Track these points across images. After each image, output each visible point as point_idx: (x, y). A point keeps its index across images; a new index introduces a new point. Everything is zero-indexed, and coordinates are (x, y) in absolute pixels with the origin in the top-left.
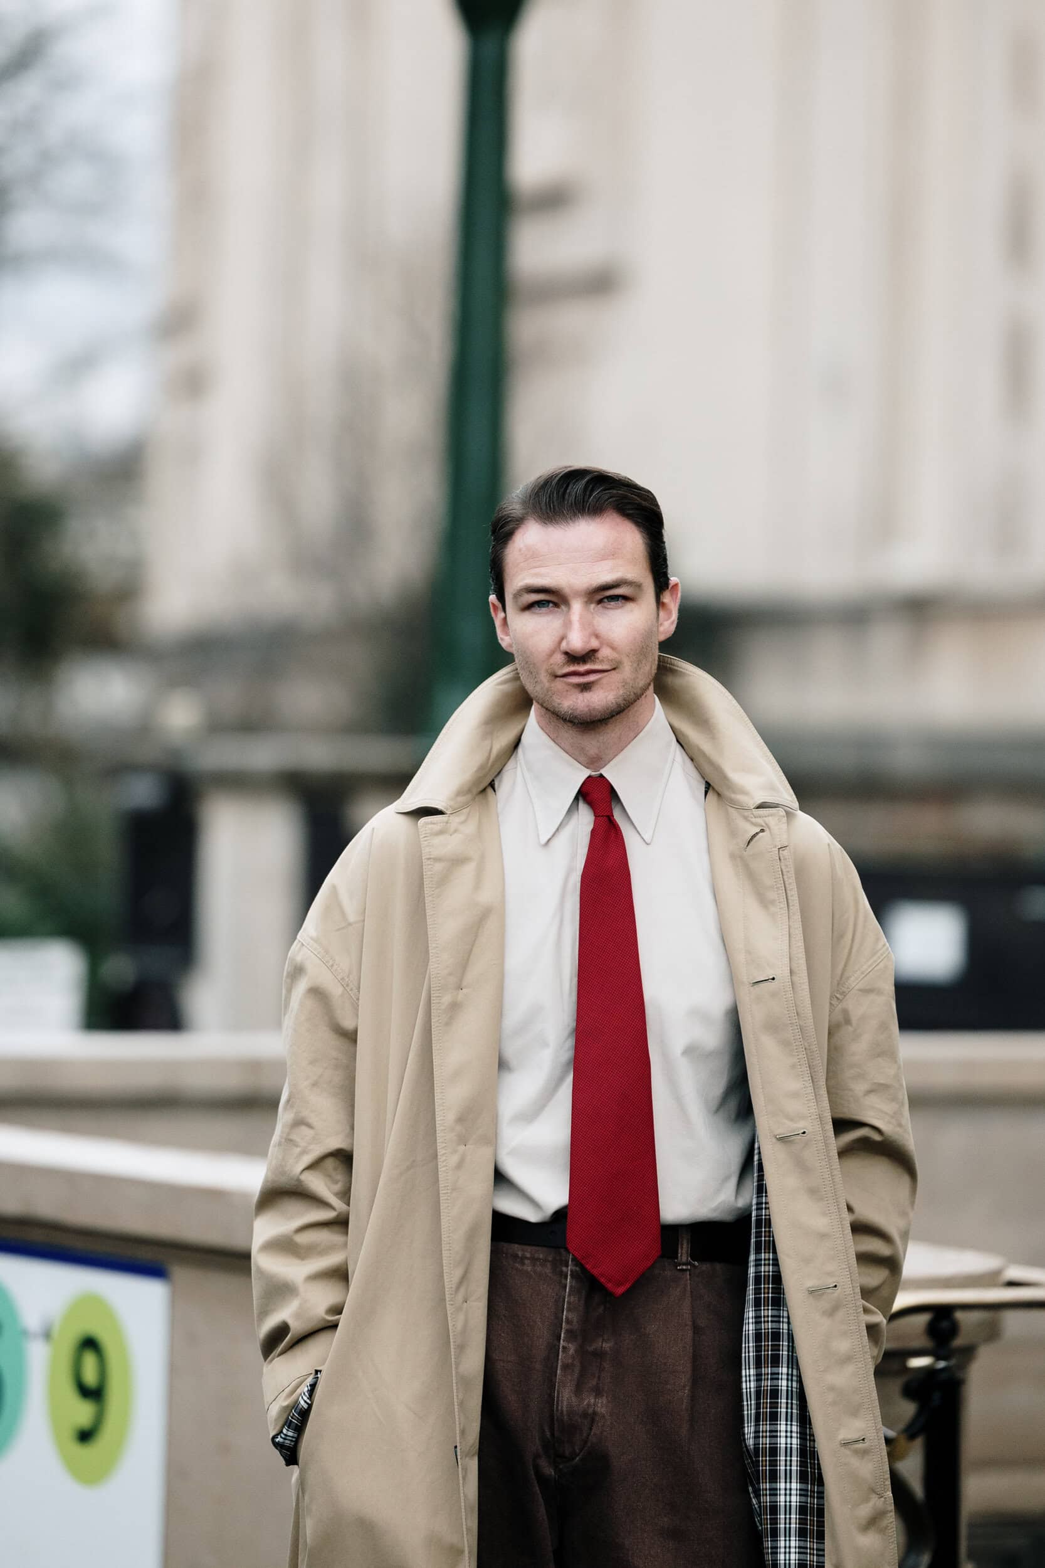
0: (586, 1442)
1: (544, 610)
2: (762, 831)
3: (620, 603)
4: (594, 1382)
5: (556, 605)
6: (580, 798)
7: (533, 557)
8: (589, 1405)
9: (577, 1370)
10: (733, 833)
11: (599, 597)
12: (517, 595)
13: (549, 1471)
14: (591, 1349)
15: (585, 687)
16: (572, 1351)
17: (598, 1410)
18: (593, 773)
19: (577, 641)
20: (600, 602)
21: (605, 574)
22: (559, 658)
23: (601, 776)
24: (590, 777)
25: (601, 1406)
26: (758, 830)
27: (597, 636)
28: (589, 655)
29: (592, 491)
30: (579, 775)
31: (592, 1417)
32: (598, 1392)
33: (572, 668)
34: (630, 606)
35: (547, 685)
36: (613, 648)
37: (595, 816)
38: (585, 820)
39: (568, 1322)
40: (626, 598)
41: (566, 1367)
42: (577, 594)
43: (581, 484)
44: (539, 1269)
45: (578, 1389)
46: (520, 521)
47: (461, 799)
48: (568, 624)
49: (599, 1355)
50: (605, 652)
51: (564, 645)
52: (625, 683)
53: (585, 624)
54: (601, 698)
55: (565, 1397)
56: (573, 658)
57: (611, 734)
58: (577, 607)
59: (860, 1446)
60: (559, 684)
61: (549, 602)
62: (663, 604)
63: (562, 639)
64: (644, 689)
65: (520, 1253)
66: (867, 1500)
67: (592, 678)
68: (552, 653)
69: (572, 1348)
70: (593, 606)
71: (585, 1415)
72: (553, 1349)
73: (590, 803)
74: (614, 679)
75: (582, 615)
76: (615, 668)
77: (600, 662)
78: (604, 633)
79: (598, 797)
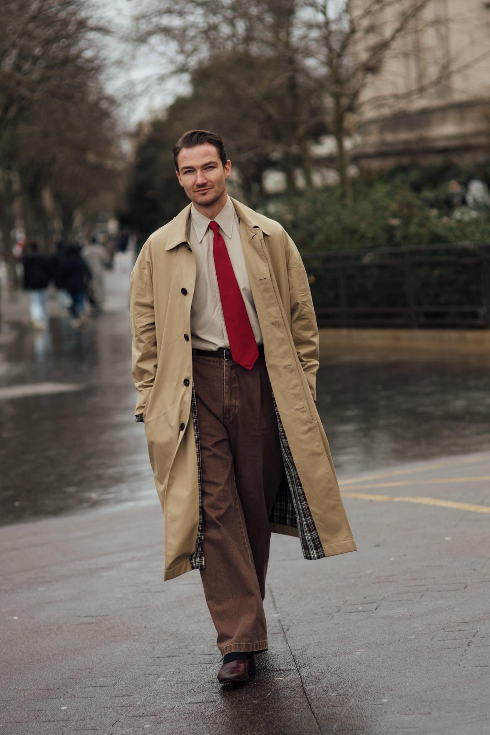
0: (233, 413)
1: (190, 173)
2: (256, 235)
3: (212, 169)
4: (235, 396)
5: (193, 171)
6: (209, 228)
7: (185, 158)
8: (234, 403)
9: (230, 393)
11: (205, 168)
12: (181, 170)
14: (233, 386)
15: (204, 194)
17: (236, 404)
18: (212, 221)
19: (200, 181)
20: (206, 169)
21: (206, 160)
22: (195, 187)
25: (237, 402)
26: (254, 234)
27: (206, 179)
28: (204, 185)
29: (200, 137)
30: (208, 221)
31: (235, 406)
32: (236, 399)
33: (199, 189)
34: (215, 169)
35: (193, 194)
36: (211, 182)
37: (214, 233)
38: (211, 234)
39: (226, 380)
40: (213, 167)
41: (226, 393)
42: (198, 168)
43: (196, 135)
44: (215, 364)
45: (230, 399)
46: (180, 149)
48: (197, 177)
49: (235, 388)
50: (209, 184)
51: (196, 183)
52: (216, 192)
53: (202, 176)
54: (209, 197)
55: (227, 401)
56: (199, 186)
58: (199, 171)
59: (303, 410)
60: (196, 194)
61: (191, 171)
62: (226, 168)
63: (195, 181)
66: (307, 425)
67: (205, 191)
68: (193, 185)
69: (228, 387)
70: (204, 170)
72: (222, 388)
73: (212, 229)
74: (212, 191)
75: (200, 174)
76: (212, 187)
77: (208, 186)
78: (208, 178)
79: (214, 227)
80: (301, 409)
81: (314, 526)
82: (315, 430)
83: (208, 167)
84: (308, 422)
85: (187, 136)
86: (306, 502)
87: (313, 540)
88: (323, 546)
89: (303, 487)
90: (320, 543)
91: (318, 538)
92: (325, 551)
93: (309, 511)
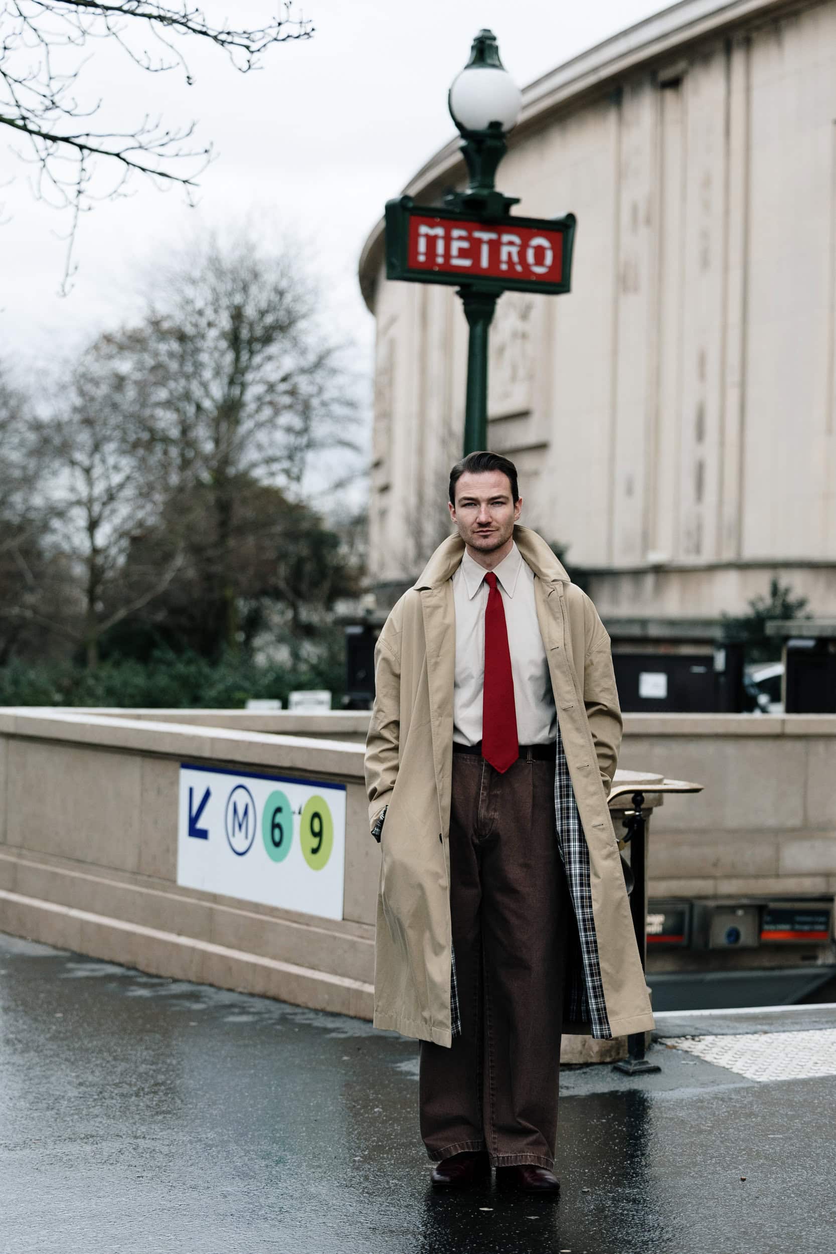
0: (490, 830)
1: (470, 507)
2: (555, 590)
3: (500, 505)
4: (493, 807)
5: (475, 505)
6: (485, 583)
7: (466, 486)
8: (491, 815)
9: (487, 801)
10: (544, 592)
11: (492, 502)
12: (460, 501)
13: (477, 841)
14: (492, 794)
15: (486, 537)
16: (485, 795)
17: (495, 817)
18: (490, 572)
19: (483, 518)
20: (492, 504)
21: (494, 493)
22: (476, 525)
23: (492, 572)
24: (488, 573)
25: (496, 815)
26: (552, 590)
27: (491, 517)
28: (488, 524)
30: (484, 572)
31: (493, 820)
32: (495, 810)
33: (481, 529)
34: (504, 506)
35: (470, 536)
36: (497, 522)
37: (490, 588)
38: (486, 589)
39: (483, 783)
40: (503, 503)
41: (482, 801)
42: (484, 501)
44: (472, 763)
45: (488, 809)
46: (461, 473)
47: (439, 583)
48: (480, 512)
49: (496, 796)
50: (494, 524)
51: (478, 520)
52: (501, 535)
53: (487, 512)
54: (492, 541)
55: (483, 812)
56: (481, 525)
57: (495, 556)
58: (483, 505)
59: (601, 827)
60: (475, 535)
61: (472, 503)
62: (516, 507)
63: (477, 518)
64: (508, 538)
65: (465, 757)
67: (488, 533)
68: (473, 524)
69: (485, 793)
70: (489, 505)
71: (490, 819)
72: (478, 794)
73: (488, 583)
74: (497, 534)
75: (485, 509)
76: (498, 529)
77: (492, 527)
78: (494, 516)
79: (491, 580)
80: (599, 825)
81: (602, 991)
82: (614, 856)
83: (494, 501)
84: (605, 844)
85: (473, 458)
86: (597, 955)
87: (598, 1010)
88: (609, 1022)
89: (597, 933)
92: (612, 1029)
93: (599, 969)
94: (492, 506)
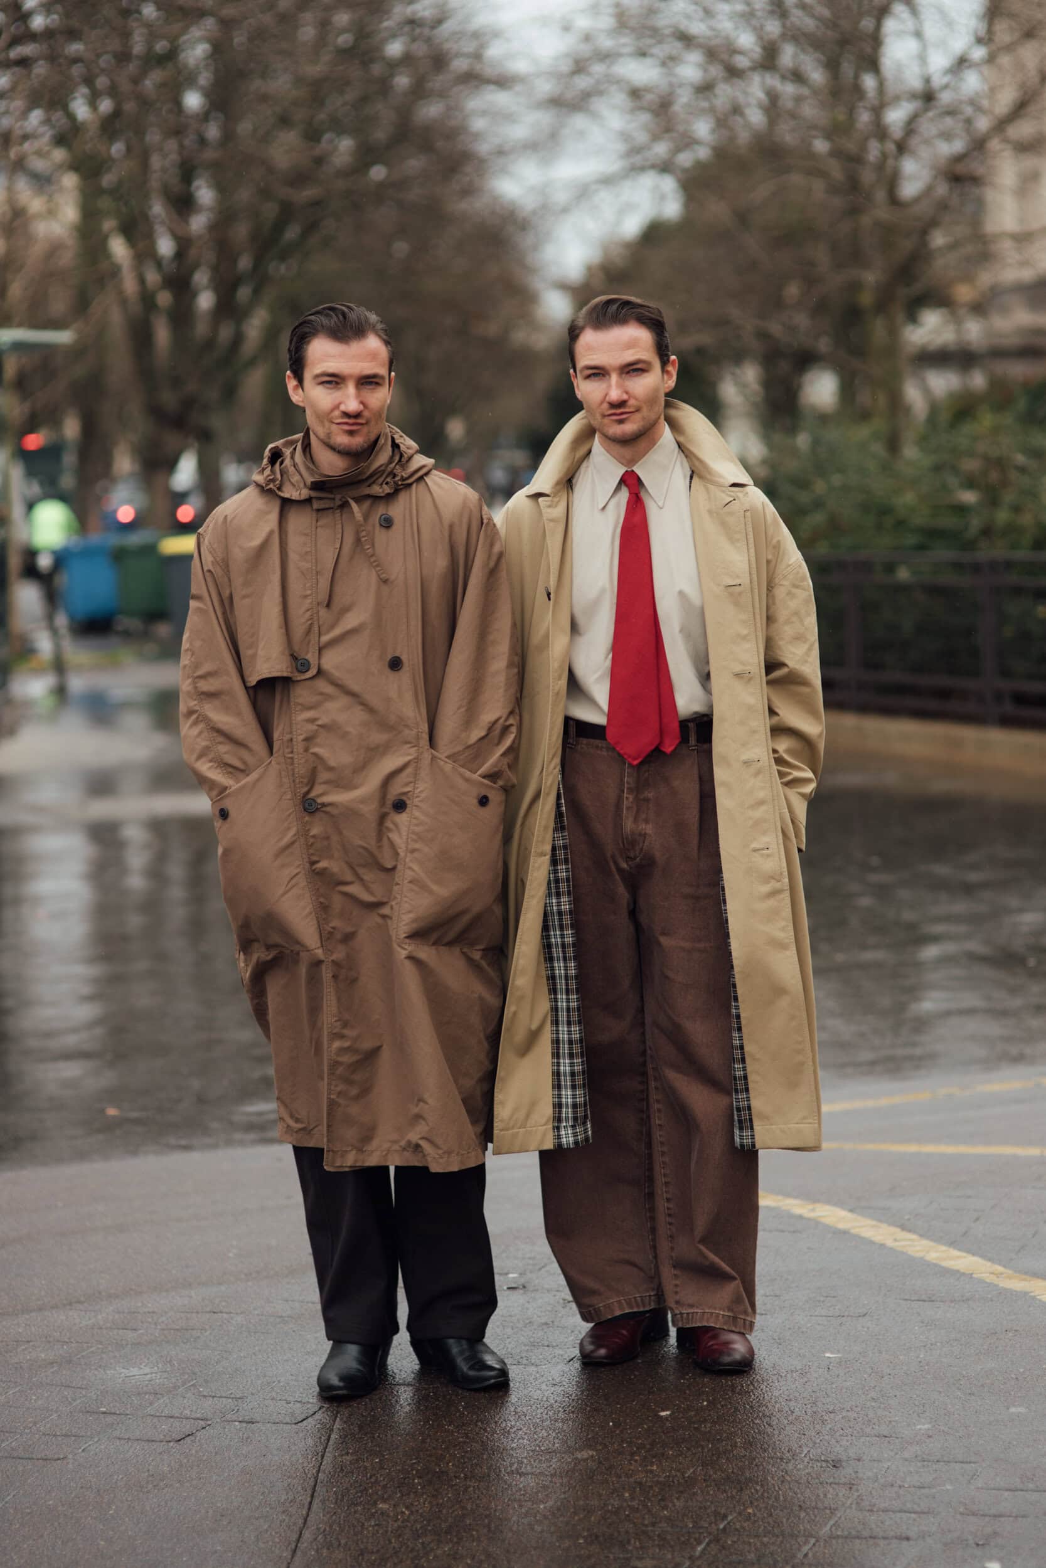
0: (642, 849)
1: (596, 378)
2: (734, 500)
3: (639, 373)
4: (644, 816)
5: (604, 375)
6: (623, 485)
7: (590, 348)
8: (642, 829)
9: (635, 809)
11: (627, 370)
12: (581, 371)
13: (624, 865)
14: (642, 797)
15: (621, 422)
16: (631, 799)
17: (648, 832)
18: (629, 470)
19: (615, 395)
20: (628, 372)
21: (629, 356)
22: (605, 405)
23: (633, 471)
24: (627, 471)
25: (649, 829)
26: (731, 499)
27: (626, 393)
28: (622, 404)
29: (622, 309)
30: (621, 470)
31: (644, 836)
32: (647, 821)
33: (613, 411)
34: (646, 375)
35: (602, 421)
36: (636, 399)
37: (630, 494)
38: (624, 495)
39: (628, 783)
40: (643, 371)
41: (628, 808)
42: (614, 369)
43: (615, 307)
45: (636, 820)
46: (582, 329)
47: (558, 487)
48: (609, 386)
49: (647, 800)
50: (632, 402)
51: (608, 399)
52: (644, 418)
53: (619, 386)
54: (630, 428)
55: (629, 825)
56: (613, 405)
57: (642, 444)
58: (614, 377)
59: (766, 851)
60: (606, 421)
61: (599, 374)
62: (668, 372)
63: (606, 395)
65: (600, 745)
66: (768, 882)
67: (625, 416)
68: (602, 403)
69: (631, 798)
70: (624, 376)
71: (640, 835)
72: (620, 799)
73: (627, 485)
74: (638, 416)
75: (617, 382)
76: (638, 410)
77: (630, 407)
78: (630, 390)
79: (631, 482)
80: (763, 849)
81: (746, 1084)
82: (782, 896)
83: (632, 369)
84: (773, 878)
85: (596, 306)
86: (740, 1035)
87: (738, 1109)
88: (755, 1127)
89: (740, 1004)
90: (751, 1120)
91: (749, 1108)
92: (757, 1137)
93: (743, 1053)
94: (628, 376)
